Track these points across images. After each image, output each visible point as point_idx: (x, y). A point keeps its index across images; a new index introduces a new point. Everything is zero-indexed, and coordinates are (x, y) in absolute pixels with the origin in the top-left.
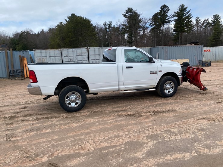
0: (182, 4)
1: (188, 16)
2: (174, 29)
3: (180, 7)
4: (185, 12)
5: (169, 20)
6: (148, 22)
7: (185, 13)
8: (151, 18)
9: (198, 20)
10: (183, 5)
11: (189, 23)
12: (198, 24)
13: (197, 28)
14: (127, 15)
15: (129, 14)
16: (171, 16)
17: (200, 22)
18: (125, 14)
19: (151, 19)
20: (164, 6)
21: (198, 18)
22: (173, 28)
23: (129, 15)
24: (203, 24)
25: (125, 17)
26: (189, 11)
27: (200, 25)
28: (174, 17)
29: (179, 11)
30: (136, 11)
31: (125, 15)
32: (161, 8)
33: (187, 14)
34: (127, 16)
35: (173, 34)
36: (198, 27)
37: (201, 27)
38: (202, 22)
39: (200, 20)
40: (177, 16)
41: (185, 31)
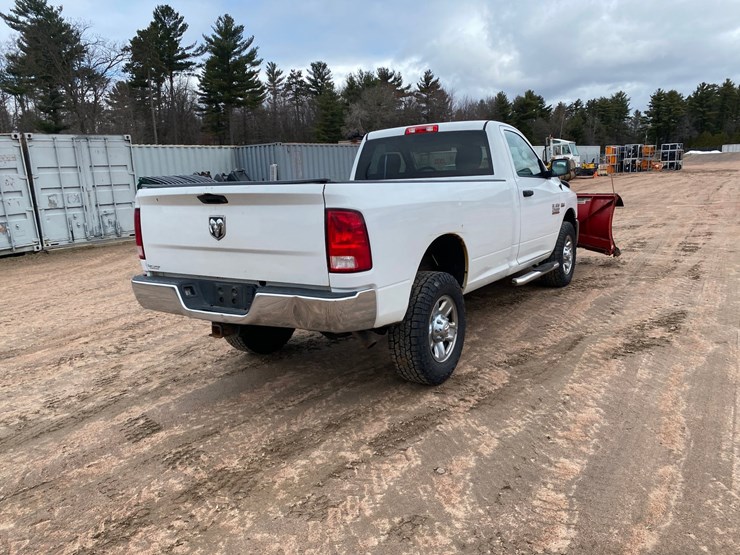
0: (226, 16)
1: (247, 56)
2: (201, 92)
3: (222, 24)
4: (238, 43)
5: (188, 60)
6: (119, 58)
7: (236, 46)
8: (129, 44)
9: (273, 74)
10: (229, 20)
11: (247, 80)
12: (274, 85)
13: (275, 98)
14: (22, 19)
15: (33, 16)
16: (195, 49)
17: (280, 80)
18: (14, 15)
19: (126, 49)
20: (166, 11)
21: (274, 66)
22: (197, 89)
23: (32, 21)
24: (288, 86)
25: (13, 27)
26: (251, 41)
27: (280, 88)
28: (203, 52)
29: (218, 36)
30: (61, 9)
31: (17, 21)
32: (156, 16)
33: (245, 48)
34: (24, 23)
35: (202, 110)
36: (275, 92)
37: (284, 95)
38: (285, 81)
39: (279, 73)
40: (213, 51)
41: (240, 104)
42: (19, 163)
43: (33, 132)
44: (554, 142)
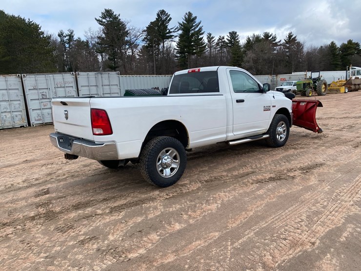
0: (189, 12)
1: (198, 31)
2: (178, 48)
3: (187, 16)
4: (194, 25)
5: (171, 34)
6: (141, 35)
7: (193, 26)
8: (145, 29)
9: (210, 38)
10: (190, 14)
11: (199, 41)
12: (210, 44)
13: (210, 50)
14: (104, 20)
15: (108, 19)
16: (174, 29)
17: (213, 41)
18: (100, 19)
19: (145, 31)
20: (163, 12)
21: (210, 35)
22: (176, 47)
23: (108, 21)
24: (217, 44)
25: (100, 24)
26: (200, 23)
27: (213, 45)
28: (178, 30)
29: (185, 22)
30: (119, 16)
31: (102, 22)
32: (158, 15)
33: (197, 27)
34: (104, 22)
35: (177, 57)
36: (210, 47)
37: (215, 48)
38: (216, 41)
39: (213, 38)
40: (182, 29)
41: (194, 54)
42: (74, 84)
43: (80, 72)
44: (352, 69)
